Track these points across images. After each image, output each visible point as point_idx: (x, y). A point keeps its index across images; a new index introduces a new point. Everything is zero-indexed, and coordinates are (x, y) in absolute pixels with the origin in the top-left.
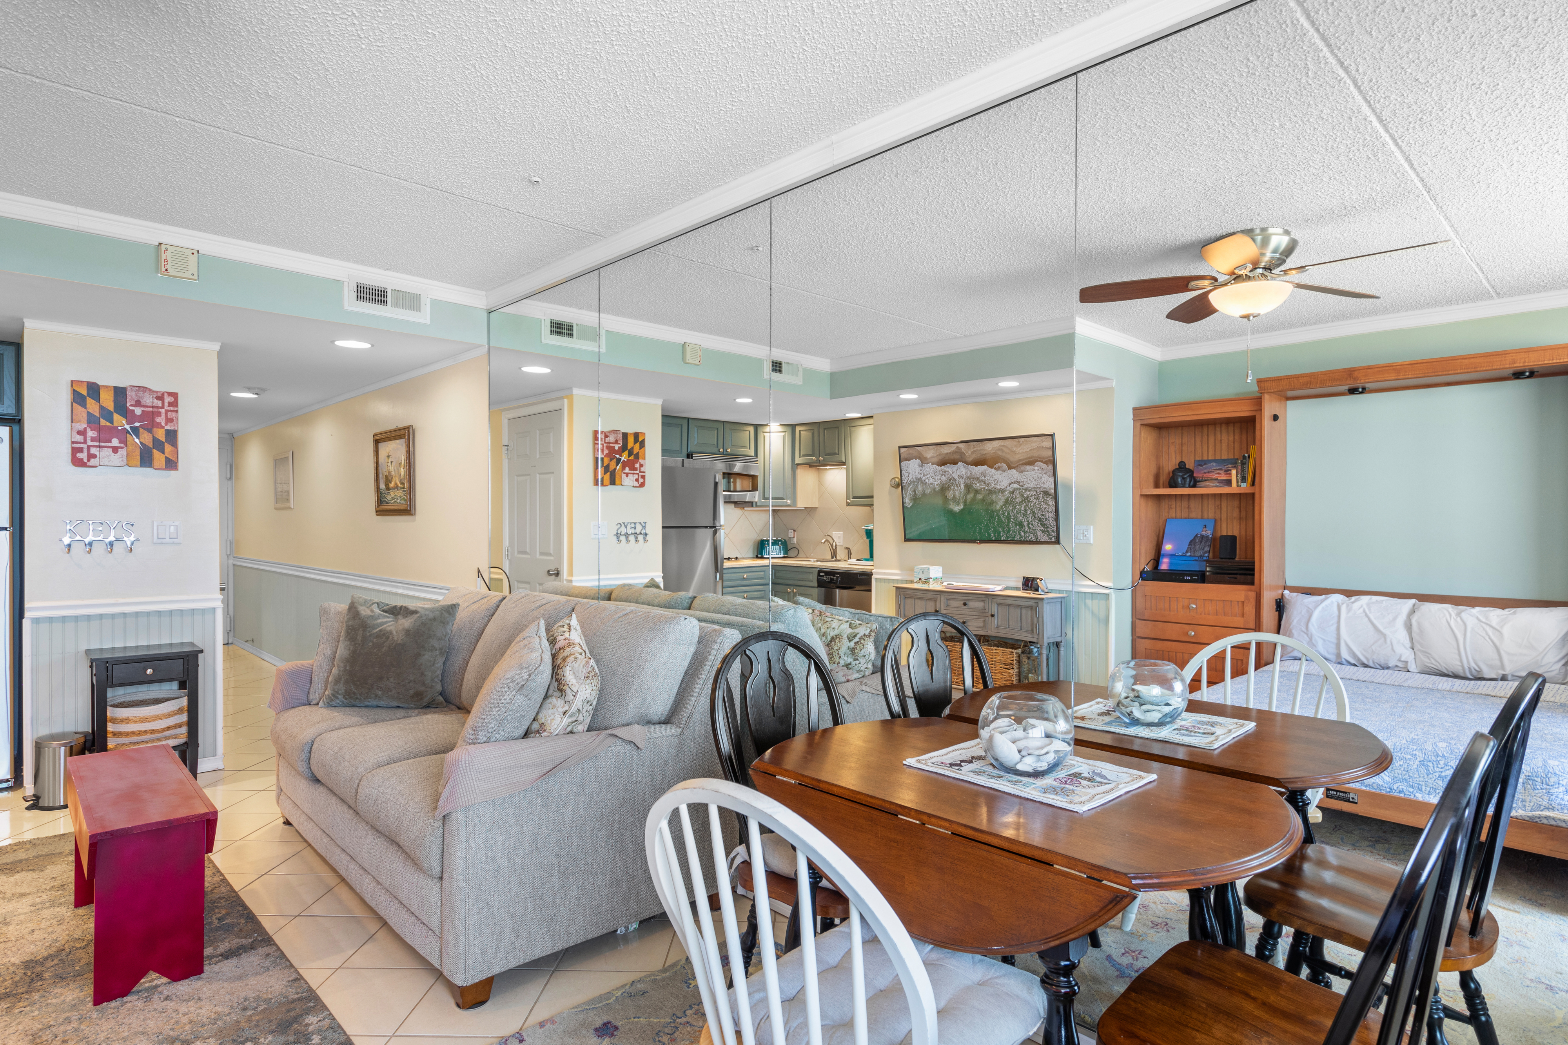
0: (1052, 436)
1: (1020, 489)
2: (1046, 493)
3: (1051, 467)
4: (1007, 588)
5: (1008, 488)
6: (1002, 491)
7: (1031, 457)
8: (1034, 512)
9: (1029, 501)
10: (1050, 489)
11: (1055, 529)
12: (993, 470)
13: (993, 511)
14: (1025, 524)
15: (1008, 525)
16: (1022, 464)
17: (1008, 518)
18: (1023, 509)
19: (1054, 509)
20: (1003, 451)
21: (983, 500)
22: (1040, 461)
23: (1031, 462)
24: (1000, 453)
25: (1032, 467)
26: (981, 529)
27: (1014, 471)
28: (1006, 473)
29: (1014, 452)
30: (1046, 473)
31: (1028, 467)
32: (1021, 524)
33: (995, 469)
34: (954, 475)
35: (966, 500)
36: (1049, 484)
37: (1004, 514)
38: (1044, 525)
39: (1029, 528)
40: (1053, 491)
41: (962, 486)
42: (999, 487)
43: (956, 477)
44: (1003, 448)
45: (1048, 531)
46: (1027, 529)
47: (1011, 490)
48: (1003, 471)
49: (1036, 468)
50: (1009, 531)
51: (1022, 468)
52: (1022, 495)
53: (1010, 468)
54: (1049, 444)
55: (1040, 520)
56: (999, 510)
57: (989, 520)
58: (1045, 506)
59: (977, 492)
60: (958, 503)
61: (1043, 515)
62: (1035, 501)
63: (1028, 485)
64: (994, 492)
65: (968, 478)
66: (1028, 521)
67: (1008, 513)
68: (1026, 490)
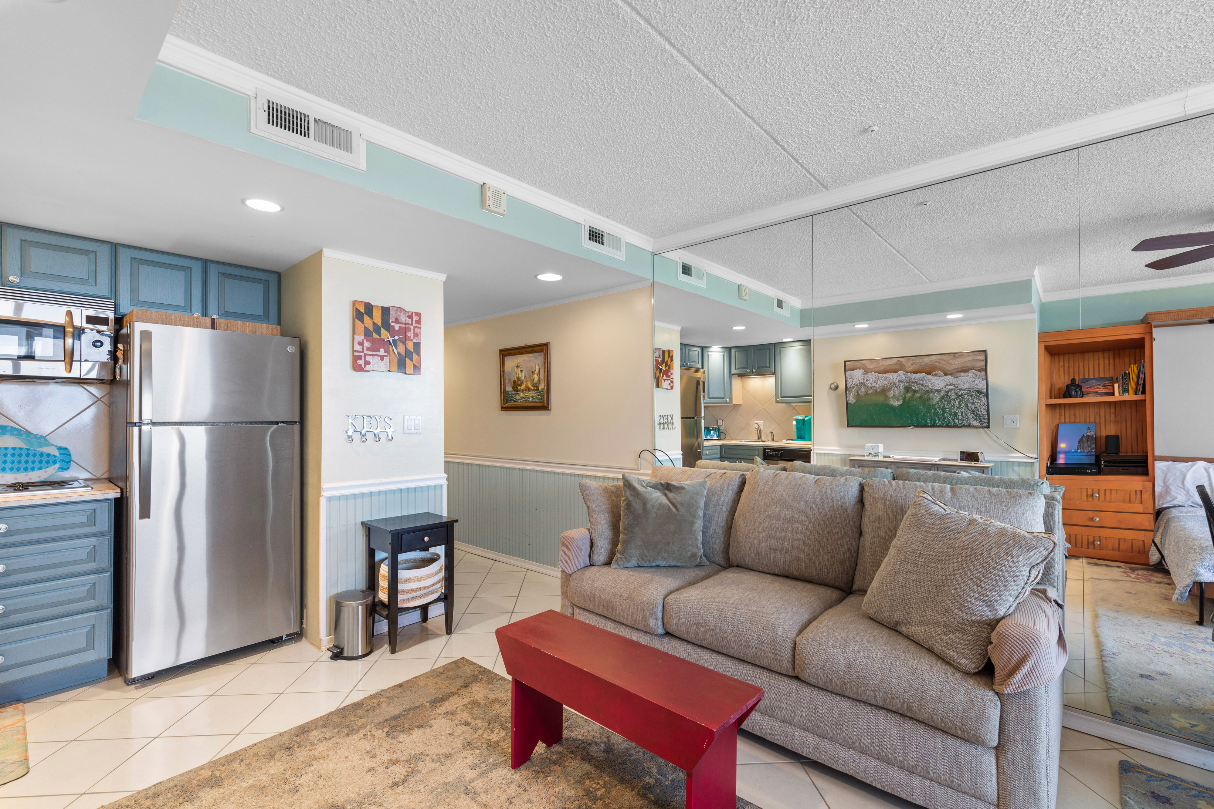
0: (985, 351)
1: (954, 389)
2: (979, 392)
3: (983, 373)
4: (944, 460)
5: (944, 389)
6: (938, 391)
7: (966, 367)
8: (967, 406)
9: (963, 398)
10: (983, 389)
11: (986, 417)
12: (930, 377)
13: (930, 405)
14: (959, 414)
15: (943, 415)
16: (957, 372)
17: (944, 410)
18: (957, 403)
19: (986, 403)
20: (940, 363)
21: (921, 397)
22: (973, 369)
23: (965, 370)
24: (937, 364)
25: (966, 374)
26: (918, 418)
27: (950, 377)
28: (942, 378)
29: (951, 364)
30: (979, 378)
31: (962, 374)
32: (955, 415)
33: (933, 375)
34: (894, 380)
35: (905, 398)
36: (981, 385)
37: (939, 407)
38: (976, 415)
39: (962, 416)
40: (985, 390)
41: (902, 388)
42: (936, 388)
43: (897, 381)
44: (940, 361)
45: (980, 419)
46: (960, 417)
47: (947, 390)
48: (939, 377)
49: (970, 374)
50: (944, 419)
51: (958, 374)
52: (957, 394)
53: (946, 374)
54: (983, 357)
55: (972, 411)
56: (935, 405)
57: (926, 412)
58: (977, 401)
59: (915, 392)
60: (898, 400)
61: (976, 407)
62: (968, 397)
63: (962, 387)
64: (931, 392)
65: (907, 382)
66: (961, 412)
67: (944, 406)
68: (960, 390)
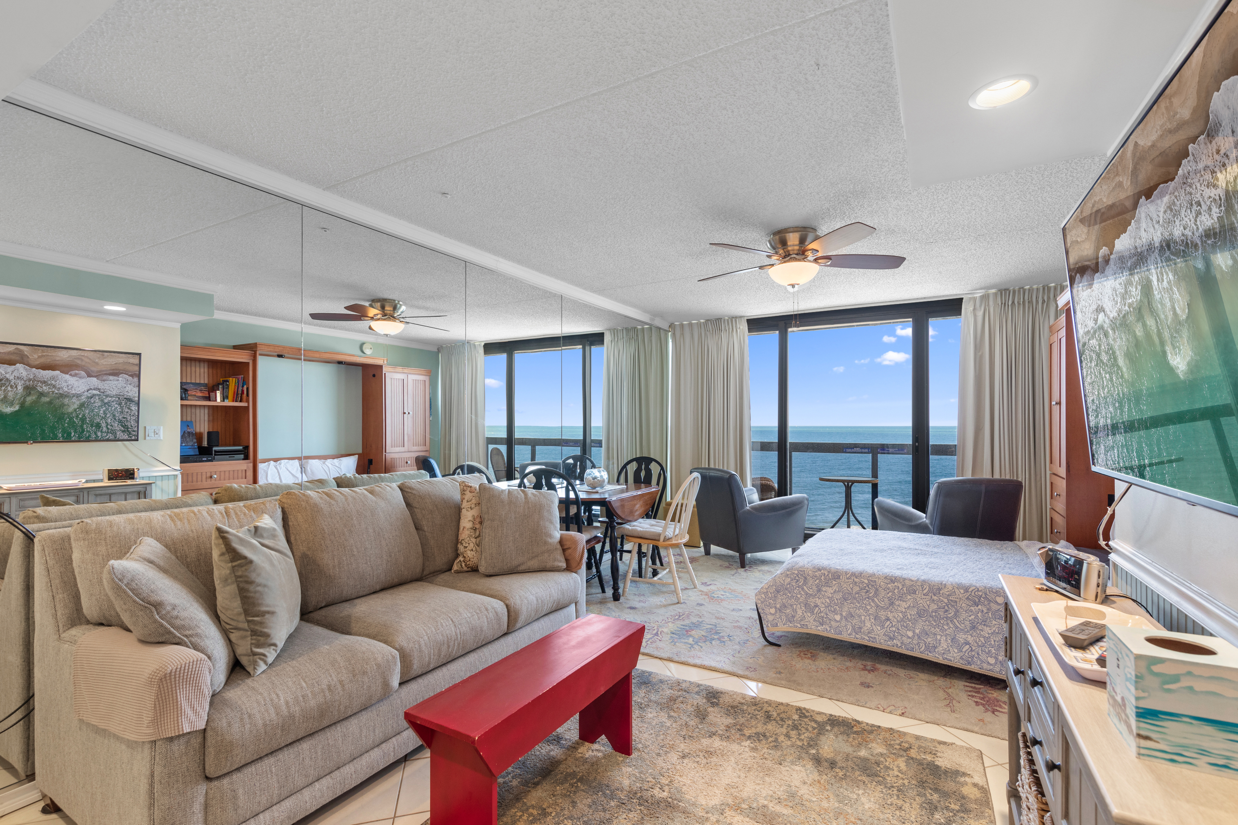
0: (139, 354)
1: (100, 395)
2: (129, 400)
3: (136, 379)
5: (86, 393)
6: (78, 396)
7: (116, 370)
8: (114, 416)
9: (109, 406)
10: (134, 397)
11: (136, 429)
12: (67, 377)
13: (63, 414)
14: (104, 425)
15: (82, 427)
16: (106, 374)
17: (83, 420)
18: (101, 412)
19: (137, 414)
20: (82, 360)
21: (50, 403)
22: (125, 374)
23: (115, 373)
24: (79, 362)
25: (116, 378)
26: (43, 431)
27: (95, 379)
28: (83, 380)
29: (97, 364)
30: (130, 384)
31: (111, 378)
32: (98, 426)
33: (71, 375)
34: (8, 376)
35: (24, 401)
36: (131, 392)
37: (77, 417)
38: (125, 426)
39: (108, 429)
40: (137, 399)
41: (19, 387)
42: (74, 392)
43: (12, 378)
44: (83, 358)
45: (128, 431)
46: (105, 429)
47: (89, 395)
48: (80, 378)
49: (120, 379)
50: (83, 431)
51: (105, 377)
52: (102, 401)
53: (89, 375)
54: (137, 362)
55: (120, 421)
56: (72, 413)
57: (57, 422)
58: (127, 410)
59: (42, 394)
60: (12, 404)
61: (124, 418)
62: (116, 406)
63: (110, 392)
64: (67, 396)
65: (30, 380)
66: (106, 422)
67: (84, 415)
68: (107, 396)
